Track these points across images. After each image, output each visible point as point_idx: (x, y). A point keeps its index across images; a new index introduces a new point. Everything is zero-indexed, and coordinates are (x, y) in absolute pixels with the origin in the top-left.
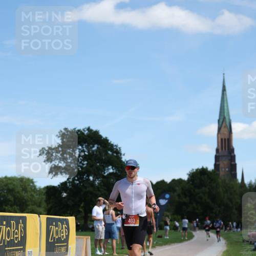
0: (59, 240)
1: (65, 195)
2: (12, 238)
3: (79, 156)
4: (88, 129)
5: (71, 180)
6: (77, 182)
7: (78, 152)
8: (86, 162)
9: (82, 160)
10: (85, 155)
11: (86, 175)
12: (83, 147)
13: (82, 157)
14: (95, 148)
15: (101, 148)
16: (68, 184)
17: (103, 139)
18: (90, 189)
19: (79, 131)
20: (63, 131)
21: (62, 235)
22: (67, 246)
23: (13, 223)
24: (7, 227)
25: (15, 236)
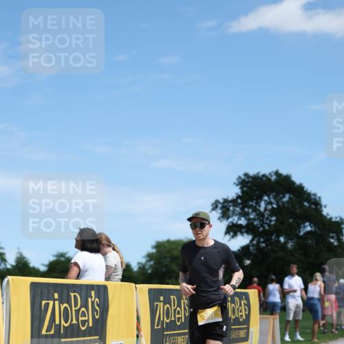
0: (237, 321)
1: (247, 262)
2: (173, 319)
3: (266, 210)
4: (277, 173)
5: (255, 242)
6: (264, 245)
7: (263, 204)
8: (274, 218)
9: (269, 216)
10: (273, 208)
11: (275, 235)
12: (270, 198)
13: (269, 211)
14: (286, 199)
15: (294, 199)
16: (251, 248)
17: (296, 186)
18: (281, 254)
19: (264, 176)
20: (243, 177)
21: (240, 314)
22: (248, 329)
23: (174, 298)
24: (165, 304)
25: (177, 316)
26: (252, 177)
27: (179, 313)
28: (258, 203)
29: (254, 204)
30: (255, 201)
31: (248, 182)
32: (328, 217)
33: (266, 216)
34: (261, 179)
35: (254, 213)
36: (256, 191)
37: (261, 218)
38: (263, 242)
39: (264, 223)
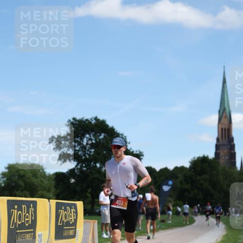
0: (68, 224)
1: (73, 181)
2: (23, 221)
3: (87, 144)
4: (96, 118)
5: (79, 167)
6: (85, 169)
7: (85, 140)
8: (93, 150)
9: (89, 148)
10: (92, 143)
11: (93, 162)
12: (90, 136)
13: (90, 145)
14: (102, 137)
15: (107, 137)
16: (76, 171)
17: (109, 128)
18: (97, 175)
19: (87, 120)
20: (72, 120)
21: (70, 218)
22: (75, 229)
23: (24, 207)
24: (18, 211)
25: (26, 219)
26: (78, 121)
27: (27, 218)
28: (82, 139)
29: (79, 140)
30: (80, 138)
31: (76, 124)
32: (131, 151)
33: (88, 148)
34: (85, 122)
35: (79, 146)
36: (81, 130)
37: (84, 150)
38: (84, 167)
39: (85, 153)
